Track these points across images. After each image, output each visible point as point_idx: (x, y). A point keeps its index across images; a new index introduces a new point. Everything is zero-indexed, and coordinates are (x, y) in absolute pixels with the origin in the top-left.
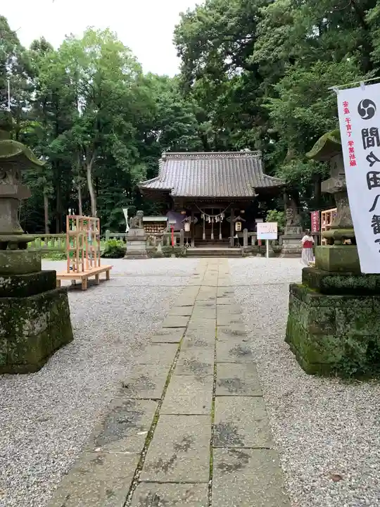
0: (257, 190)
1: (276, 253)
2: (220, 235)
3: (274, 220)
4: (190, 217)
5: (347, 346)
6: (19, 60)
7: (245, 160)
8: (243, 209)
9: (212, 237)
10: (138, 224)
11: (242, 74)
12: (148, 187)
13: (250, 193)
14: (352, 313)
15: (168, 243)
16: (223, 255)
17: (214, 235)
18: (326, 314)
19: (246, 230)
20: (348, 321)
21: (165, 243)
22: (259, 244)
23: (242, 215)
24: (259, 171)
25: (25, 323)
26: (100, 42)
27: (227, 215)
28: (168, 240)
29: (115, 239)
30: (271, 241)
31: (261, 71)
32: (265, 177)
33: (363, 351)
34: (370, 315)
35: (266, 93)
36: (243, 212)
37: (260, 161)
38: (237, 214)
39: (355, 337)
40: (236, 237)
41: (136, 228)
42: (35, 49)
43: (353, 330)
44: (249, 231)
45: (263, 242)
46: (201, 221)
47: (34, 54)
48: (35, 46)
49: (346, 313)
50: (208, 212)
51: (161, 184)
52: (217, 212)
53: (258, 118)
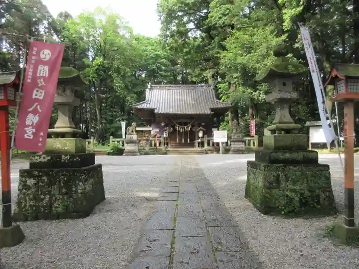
0: (212, 110)
1: (227, 151)
2: (188, 140)
3: (224, 129)
4: (168, 128)
5: (287, 196)
6: (49, 24)
7: (203, 90)
8: (203, 122)
9: (183, 141)
10: (132, 132)
11: (200, 35)
12: (139, 107)
13: (209, 112)
14: (289, 175)
15: (153, 145)
16: (191, 152)
17: (184, 140)
18: (274, 176)
19: (206, 136)
20: (287, 180)
21: (151, 145)
22: (215, 145)
23: (203, 126)
24: (213, 98)
25: (79, 185)
26: (104, 13)
27: (193, 126)
28: (153, 143)
29: (116, 142)
30: (223, 143)
31: (213, 34)
32: (217, 102)
33: (297, 199)
34: (300, 176)
35: (216, 47)
36: (203, 124)
37: (213, 91)
38: (199, 125)
39: (292, 190)
40: (199, 141)
41: (132, 134)
42: (61, 17)
43: (291, 186)
44: (208, 137)
45: (218, 144)
46: (175, 130)
47: (60, 20)
48: (61, 15)
49: (286, 175)
50: (181, 124)
51: (148, 105)
52: (186, 124)
53: (211, 64)
